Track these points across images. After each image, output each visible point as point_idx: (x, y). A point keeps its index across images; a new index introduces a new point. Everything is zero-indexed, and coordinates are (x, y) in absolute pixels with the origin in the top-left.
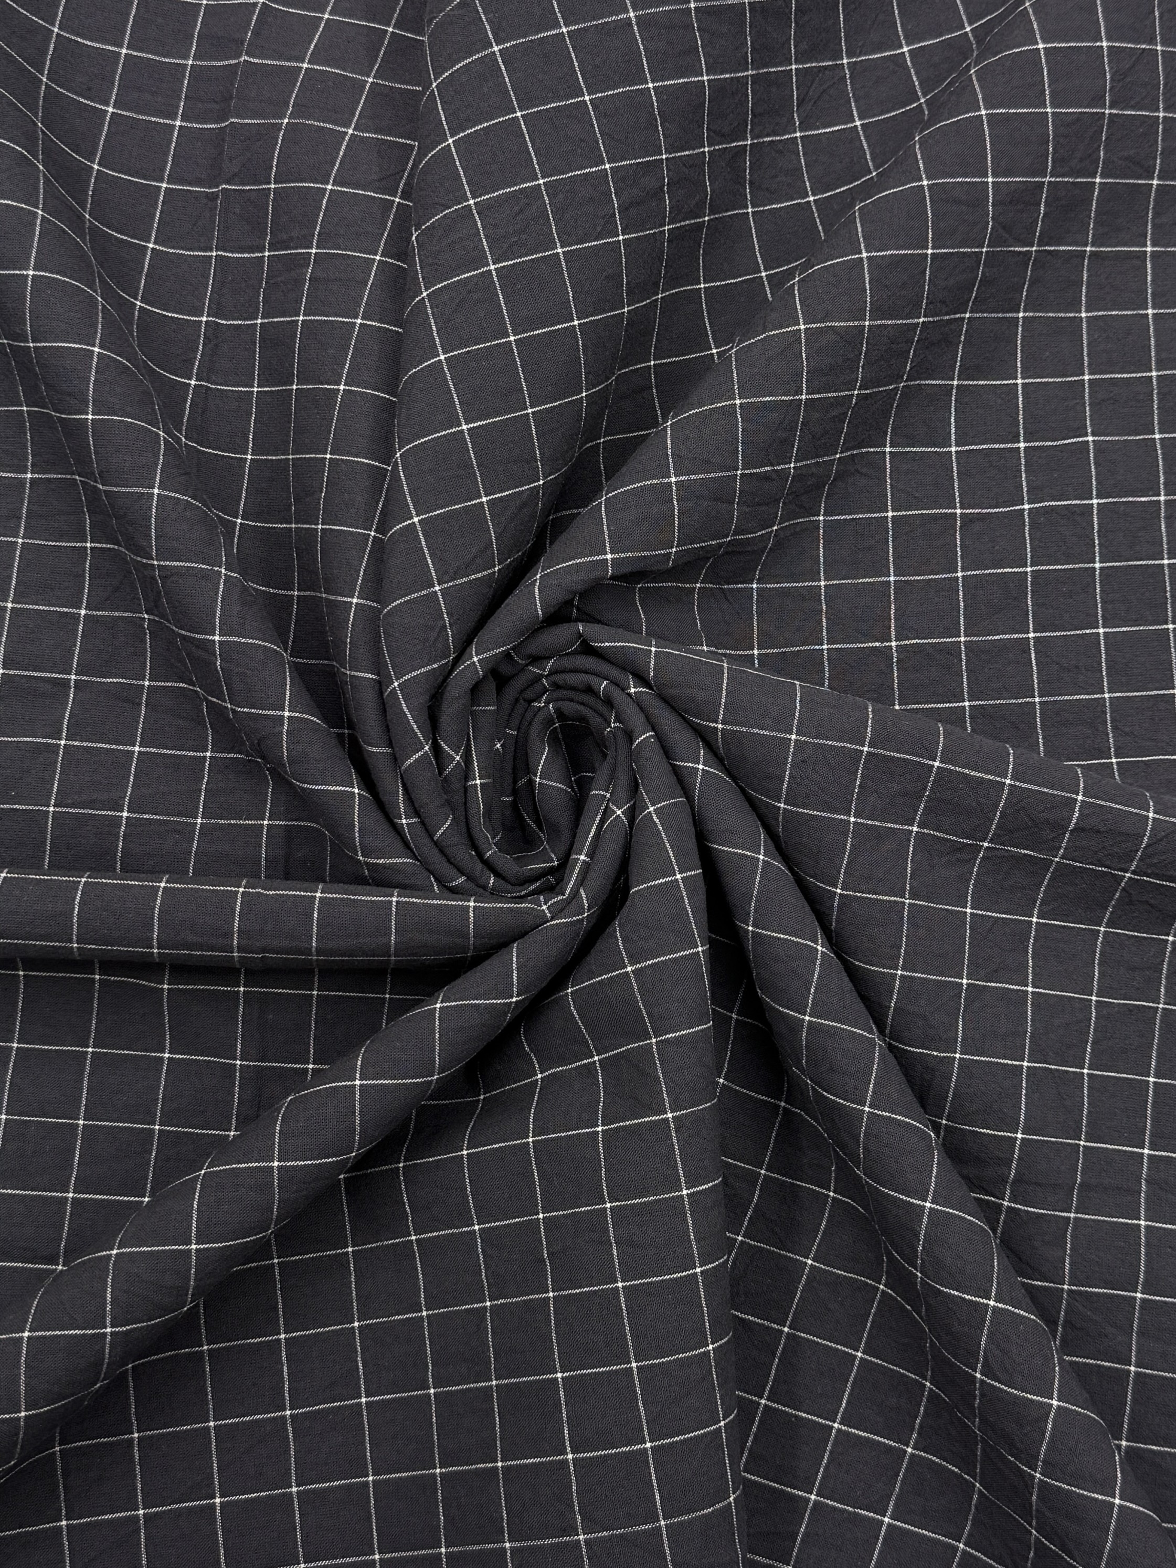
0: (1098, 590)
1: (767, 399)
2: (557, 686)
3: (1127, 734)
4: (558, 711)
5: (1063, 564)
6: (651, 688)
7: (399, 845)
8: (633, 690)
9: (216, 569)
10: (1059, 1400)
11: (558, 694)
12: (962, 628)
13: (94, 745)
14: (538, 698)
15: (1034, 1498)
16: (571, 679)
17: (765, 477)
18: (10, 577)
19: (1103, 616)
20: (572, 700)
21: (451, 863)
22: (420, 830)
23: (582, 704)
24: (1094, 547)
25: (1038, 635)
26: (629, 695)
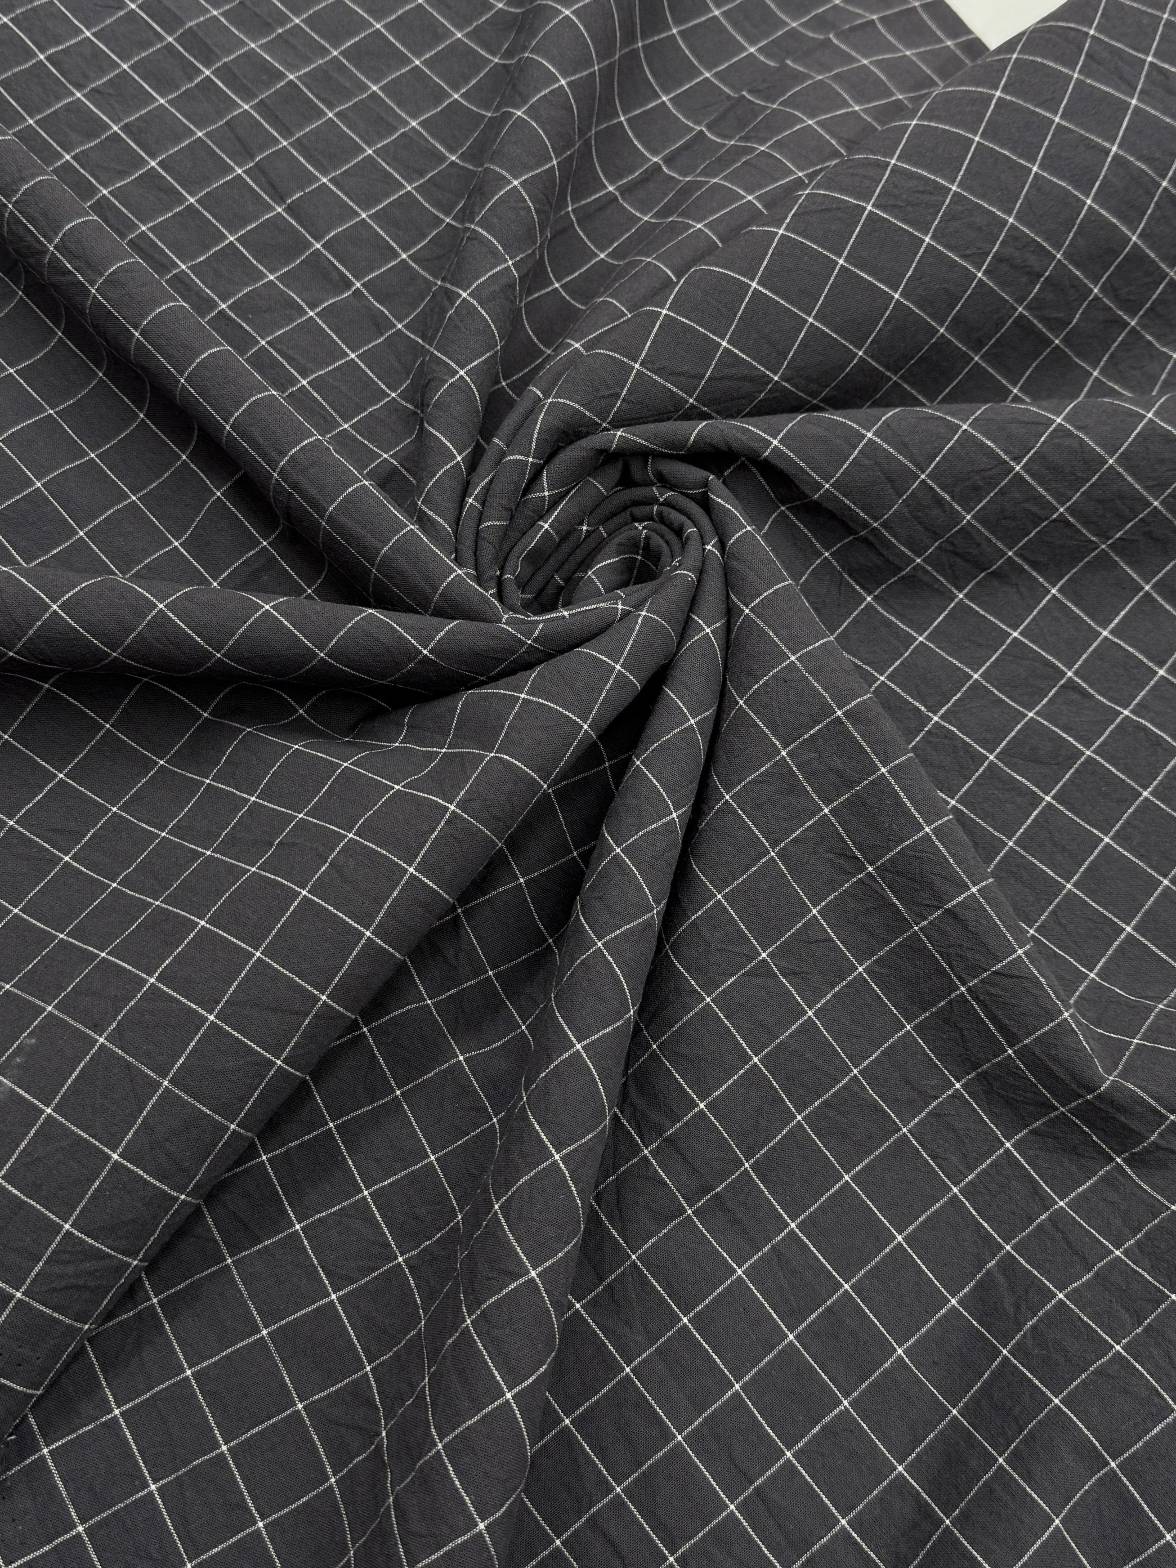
0: (1130, 811)
1: (989, 443)
2: (662, 519)
3: (1060, 924)
4: (647, 538)
5: (1118, 770)
6: (723, 554)
7: (452, 514)
8: (709, 547)
9: (507, 256)
10: (539, 1275)
11: (658, 526)
12: (998, 750)
13: (329, 331)
14: (640, 521)
15: (450, 1341)
16: (675, 516)
17: (940, 501)
18: (381, 202)
19: (1118, 831)
20: (662, 537)
21: (475, 555)
22: (475, 514)
23: (667, 542)
24: (1155, 780)
25: (1054, 802)
26: (704, 550)
